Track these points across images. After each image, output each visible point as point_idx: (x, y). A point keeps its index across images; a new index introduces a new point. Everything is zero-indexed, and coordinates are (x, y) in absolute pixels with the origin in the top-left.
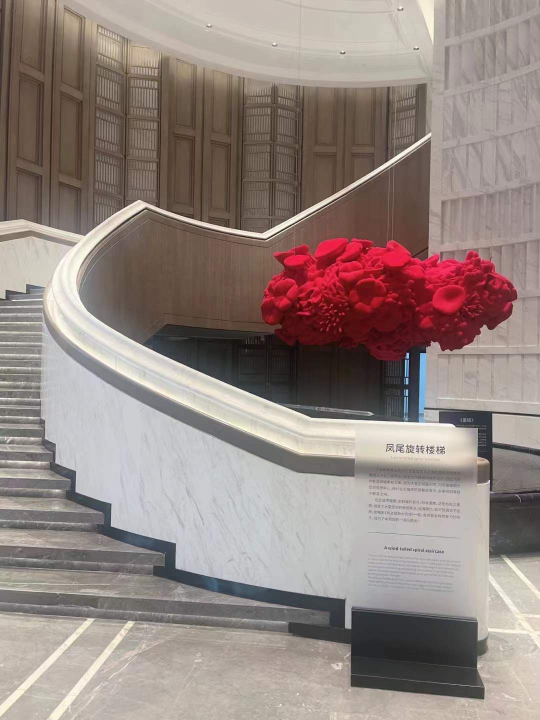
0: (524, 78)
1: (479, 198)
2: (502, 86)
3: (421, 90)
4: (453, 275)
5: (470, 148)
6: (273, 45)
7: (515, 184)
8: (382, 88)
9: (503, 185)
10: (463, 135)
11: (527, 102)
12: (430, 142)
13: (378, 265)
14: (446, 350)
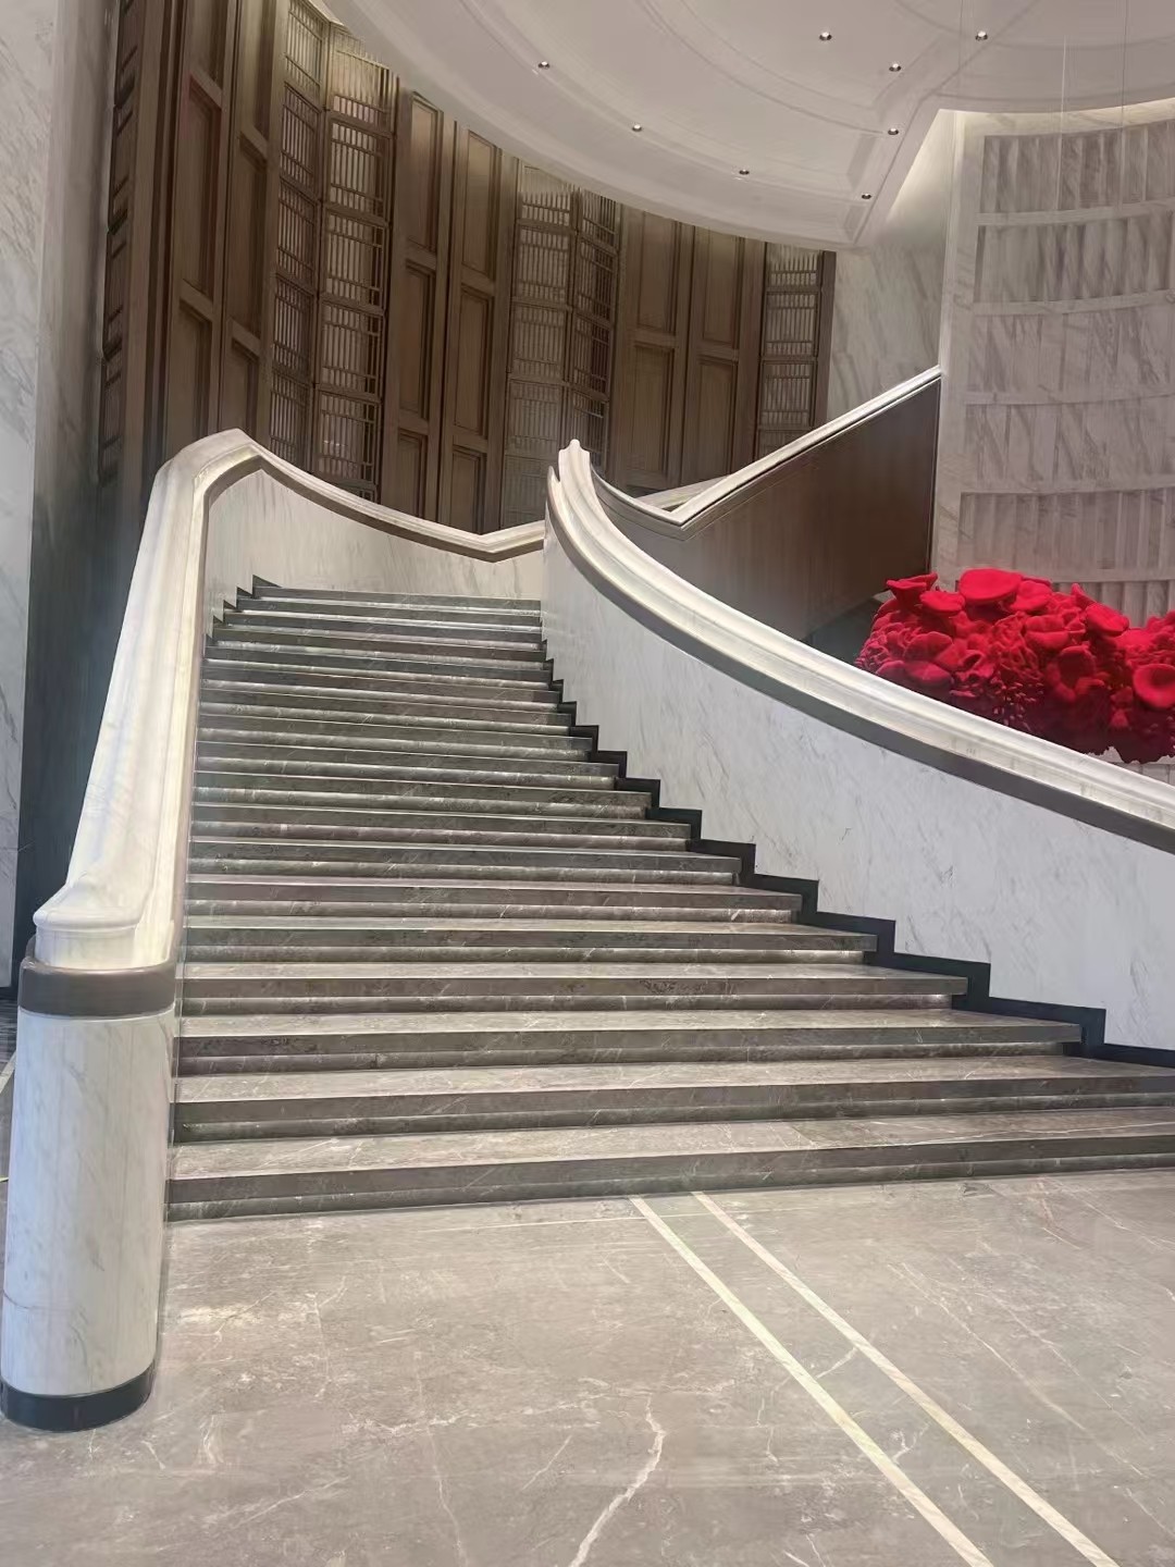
0: (1113, 316)
1: (1021, 499)
2: (1071, 320)
3: (826, 262)
4: (1155, 646)
5: (1013, 411)
6: (634, 129)
7: (1087, 485)
8: (755, 242)
9: (1065, 484)
10: (1002, 388)
11: (1115, 356)
12: (938, 384)
13: (1074, 625)
14: (1162, 758)
